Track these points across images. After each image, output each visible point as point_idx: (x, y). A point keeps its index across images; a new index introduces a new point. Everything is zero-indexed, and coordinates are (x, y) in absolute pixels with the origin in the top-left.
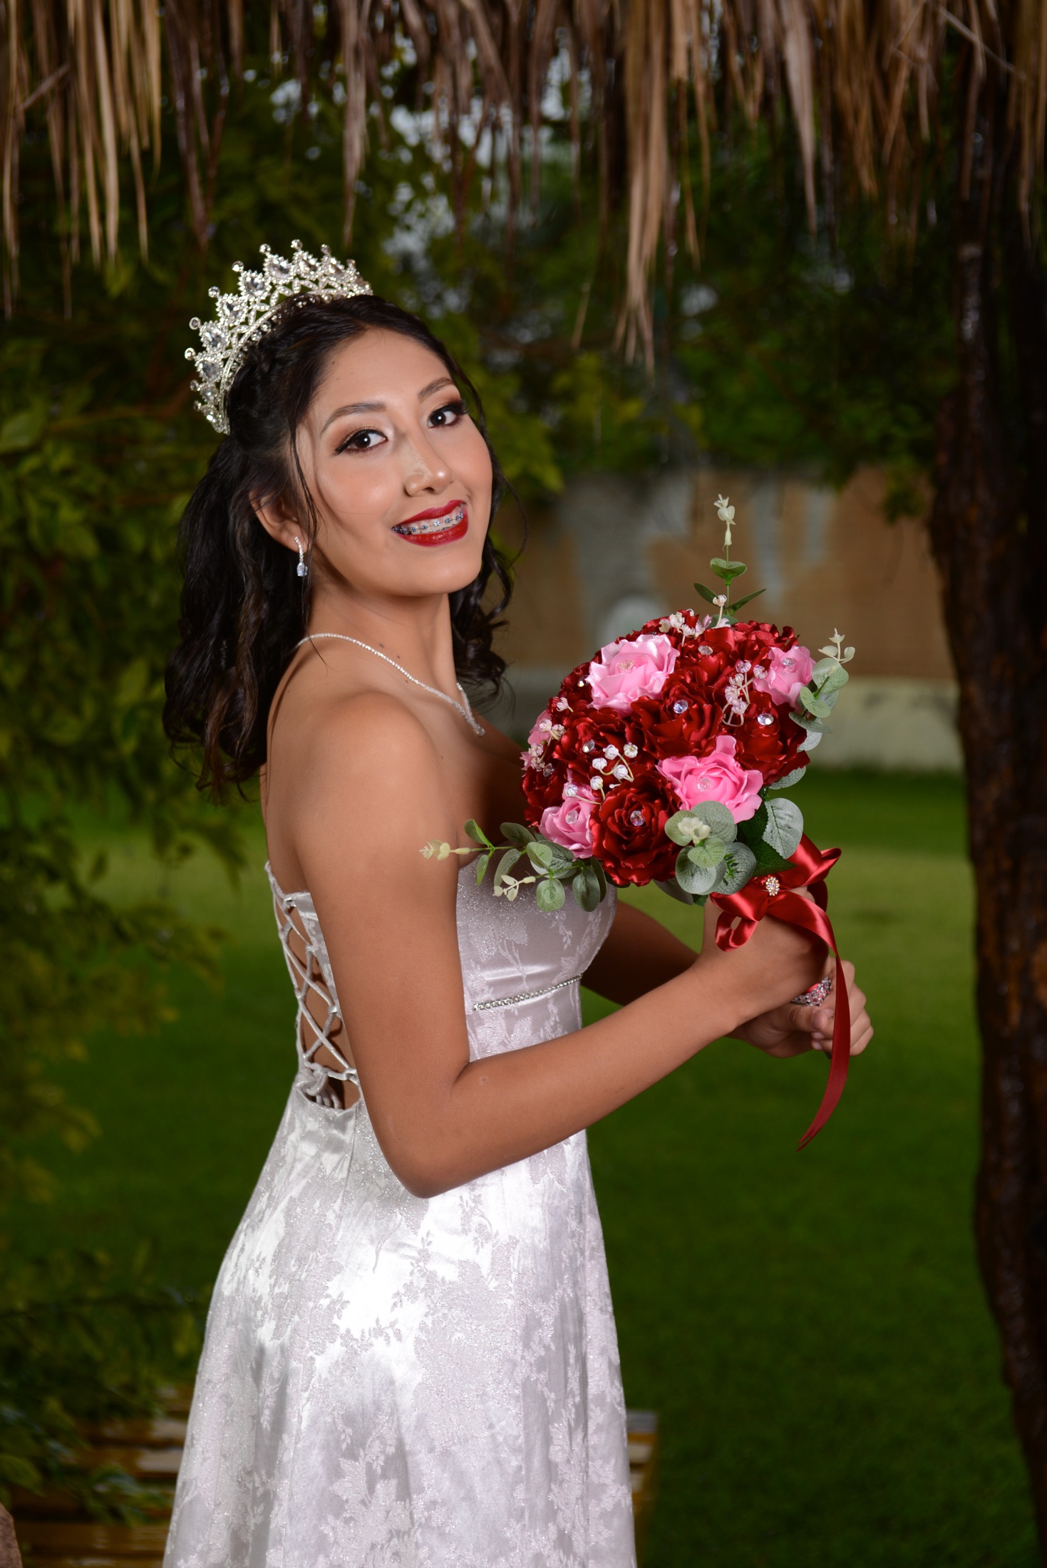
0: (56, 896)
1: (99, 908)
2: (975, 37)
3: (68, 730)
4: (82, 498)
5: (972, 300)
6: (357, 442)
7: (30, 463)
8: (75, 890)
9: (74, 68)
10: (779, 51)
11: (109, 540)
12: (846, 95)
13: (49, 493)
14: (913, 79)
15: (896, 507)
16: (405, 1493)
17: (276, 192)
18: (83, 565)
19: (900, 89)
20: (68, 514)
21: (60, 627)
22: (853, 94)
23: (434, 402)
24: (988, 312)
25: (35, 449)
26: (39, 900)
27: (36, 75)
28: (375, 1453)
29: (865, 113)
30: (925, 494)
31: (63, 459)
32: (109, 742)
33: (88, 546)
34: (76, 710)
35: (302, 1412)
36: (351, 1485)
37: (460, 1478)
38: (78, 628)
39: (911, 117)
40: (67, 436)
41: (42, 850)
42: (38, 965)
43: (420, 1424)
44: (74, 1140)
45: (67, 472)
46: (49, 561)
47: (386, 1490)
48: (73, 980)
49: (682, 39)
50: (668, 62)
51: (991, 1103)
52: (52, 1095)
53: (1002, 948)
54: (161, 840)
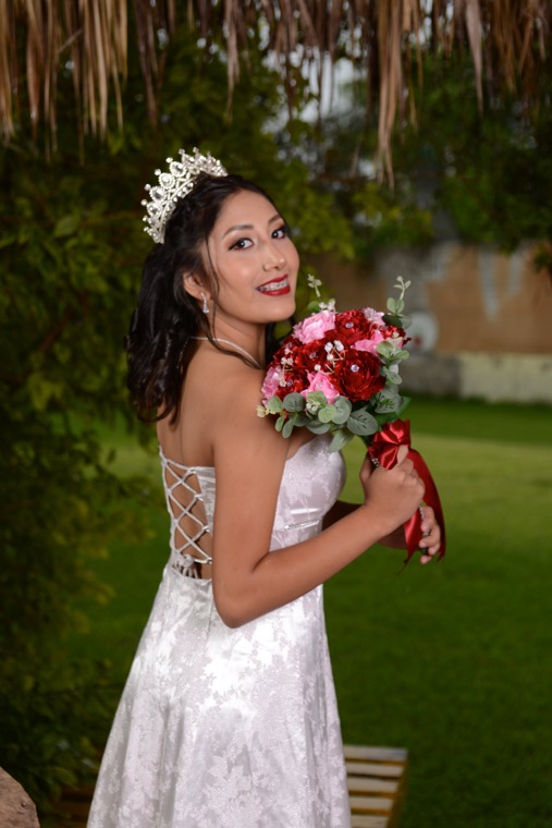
0: (89, 472)
1: (111, 479)
3: (94, 384)
4: (96, 262)
6: (238, 245)
7: (71, 243)
8: (99, 469)
9: (82, 33)
10: (464, 16)
11: (113, 282)
12: (500, 40)
13: (81, 258)
14: (536, 25)
16: (248, 771)
18: (99, 296)
20: (91, 269)
21: (90, 328)
22: (504, 39)
25: (75, 235)
26: (80, 473)
27: (65, 35)
28: (232, 753)
29: (511, 48)
31: (88, 238)
32: (114, 390)
33: (103, 286)
34: (98, 373)
35: (192, 733)
36: (219, 769)
37: (274, 764)
38: (99, 329)
39: (535, 48)
40: (91, 228)
41: (82, 447)
42: (83, 508)
43: (255, 737)
44: (102, 599)
45: (90, 247)
46: (83, 295)
47: (238, 771)
48: (100, 515)
49: (407, 10)
50: (401, 21)
52: (90, 575)
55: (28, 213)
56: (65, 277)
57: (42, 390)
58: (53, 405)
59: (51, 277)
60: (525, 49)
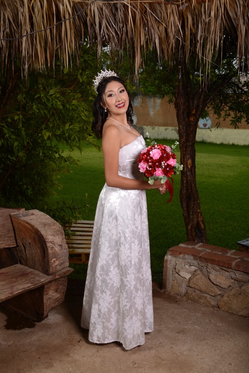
0: (57, 155)
1: (63, 157)
2: (180, 39)
3: (58, 133)
4: (60, 101)
5: (180, 74)
6: (110, 95)
7: (54, 96)
8: (59, 154)
9: (62, 44)
10: (155, 41)
11: (64, 106)
13: (56, 100)
14: (172, 44)
15: (170, 101)
16: (117, 221)
17: (86, 59)
18: (61, 110)
19: (171, 46)
20: (59, 103)
21: (57, 118)
22: (164, 47)
23: (120, 90)
24: (182, 75)
25: (54, 94)
26: (55, 156)
27: (57, 45)
28: (113, 216)
29: (166, 49)
30: (174, 100)
31: (58, 95)
32: (64, 134)
33: (61, 107)
34: (59, 130)
38: (59, 119)
39: (172, 50)
40: (58, 92)
41: (55, 149)
42: (54, 165)
44: (60, 188)
45: (58, 97)
46: (56, 109)
48: (59, 167)
49: (142, 40)
50: (140, 42)
51: (182, 181)
52: (56, 182)
53: (184, 160)
54: (71, 147)
55: (42, 89)
56: (52, 105)
57: (47, 134)
58: (49, 138)
59: (49, 105)
60: (170, 50)
